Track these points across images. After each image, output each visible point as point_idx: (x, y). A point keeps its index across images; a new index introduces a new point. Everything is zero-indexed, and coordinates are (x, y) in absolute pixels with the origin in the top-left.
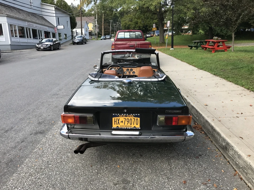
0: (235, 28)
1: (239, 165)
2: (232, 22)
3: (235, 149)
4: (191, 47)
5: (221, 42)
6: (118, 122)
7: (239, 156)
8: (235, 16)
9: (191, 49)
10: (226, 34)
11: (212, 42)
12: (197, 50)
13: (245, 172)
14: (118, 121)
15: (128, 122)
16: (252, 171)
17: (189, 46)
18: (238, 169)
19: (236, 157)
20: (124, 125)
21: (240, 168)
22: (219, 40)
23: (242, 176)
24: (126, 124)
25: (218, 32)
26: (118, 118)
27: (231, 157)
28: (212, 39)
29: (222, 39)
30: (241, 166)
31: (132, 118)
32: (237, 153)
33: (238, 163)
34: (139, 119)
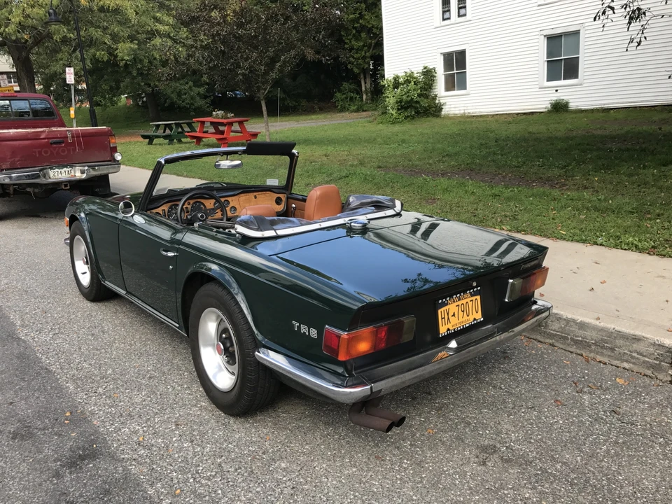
0: (265, 89)
1: (586, 342)
2: (258, 76)
3: (565, 317)
4: (150, 139)
5: (236, 122)
6: (448, 319)
7: (582, 326)
8: (261, 62)
9: (150, 143)
10: (192, 104)
11: (212, 123)
12: (171, 146)
13: (607, 348)
14: (448, 314)
15: (463, 311)
16: (627, 339)
17: (145, 137)
18: (585, 348)
19: (575, 328)
20: (457, 321)
21: (590, 346)
22: (228, 118)
23: (599, 358)
24: (461, 320)
25: (172, 99)
26: (447, 307)
27: (556, 335)
28: (211, 115)
29: (235, 116)
30: (593, 342)
31: (468, 300)
32: (574, 321)
33: (580, 339)
34: (478, 297)
